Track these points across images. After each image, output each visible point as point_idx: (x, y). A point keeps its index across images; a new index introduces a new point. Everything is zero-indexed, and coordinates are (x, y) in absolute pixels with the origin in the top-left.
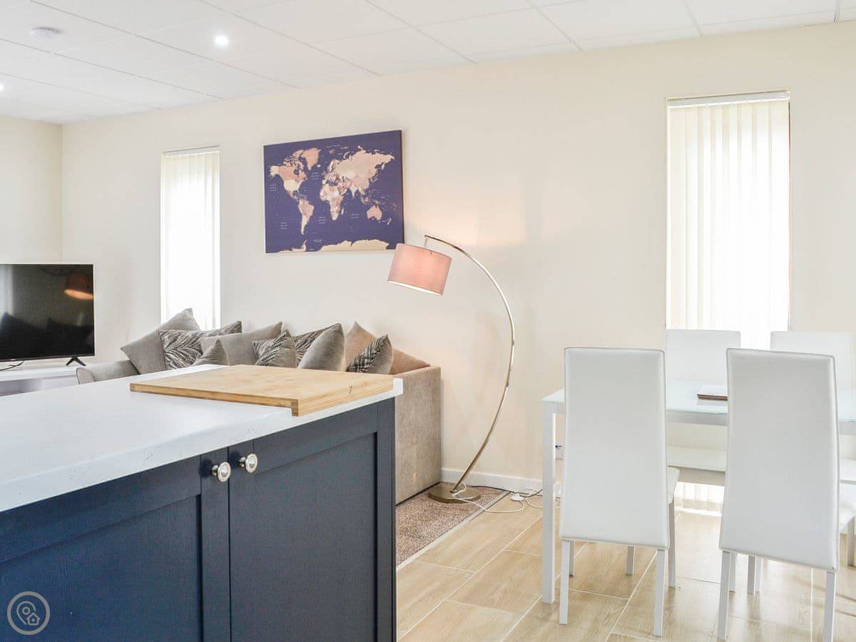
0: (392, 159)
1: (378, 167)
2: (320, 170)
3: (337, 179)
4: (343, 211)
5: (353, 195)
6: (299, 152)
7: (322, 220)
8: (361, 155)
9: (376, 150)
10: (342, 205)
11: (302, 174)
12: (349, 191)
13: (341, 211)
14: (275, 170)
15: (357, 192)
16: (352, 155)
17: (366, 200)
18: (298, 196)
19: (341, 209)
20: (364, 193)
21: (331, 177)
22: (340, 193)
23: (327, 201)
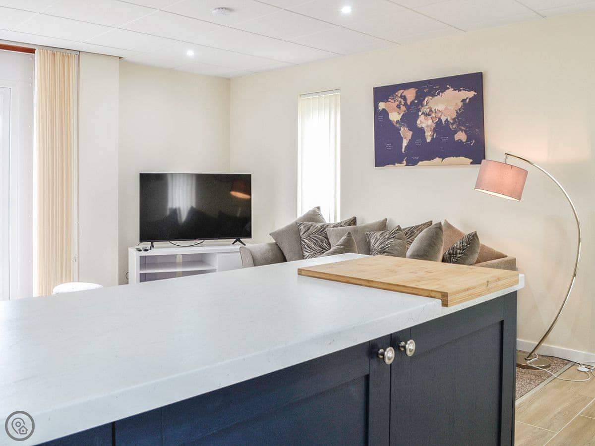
0: (474, 95)
1: (463, 101)
2: (417, 105)
3: (431, 111)
4: (435, 135)
5: (444, 123)
6: (401, 91)
7: (418, 142)
8: (450, 92)
9: (461, 88)
10: (435, 130)
11: (403, 108)
12: (440, 120)
13: (433, 136)
14: (382, 106)
15: (447, 120)
16: (442, 92)
17: (454, 127)
18: (399, 124)
19: (434, 133)
20: (452, 122)
21: (425, 109)
22: (433, 121)
23: (422, 127)
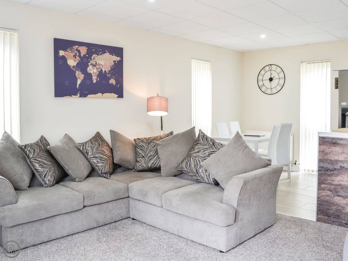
1: (114, 61)
2: (88, 58)
3: (96, 63)
4: (98, 79)
5: (103, 72)
6: (77, 47)
7: (88, 82)
8: (107, 55)
9: (114, 54)
10: (98, 76)
11: (78, 58)
12: (101, 70)
14: (62, 53)
15: (105, 71)
16: (103, 54)
17: (109, 75)
18: (75, 68)
19: (98, 78)
20: (108, 72)
21: (93, 62)
22: (97, 71)
23: (91, 73)
